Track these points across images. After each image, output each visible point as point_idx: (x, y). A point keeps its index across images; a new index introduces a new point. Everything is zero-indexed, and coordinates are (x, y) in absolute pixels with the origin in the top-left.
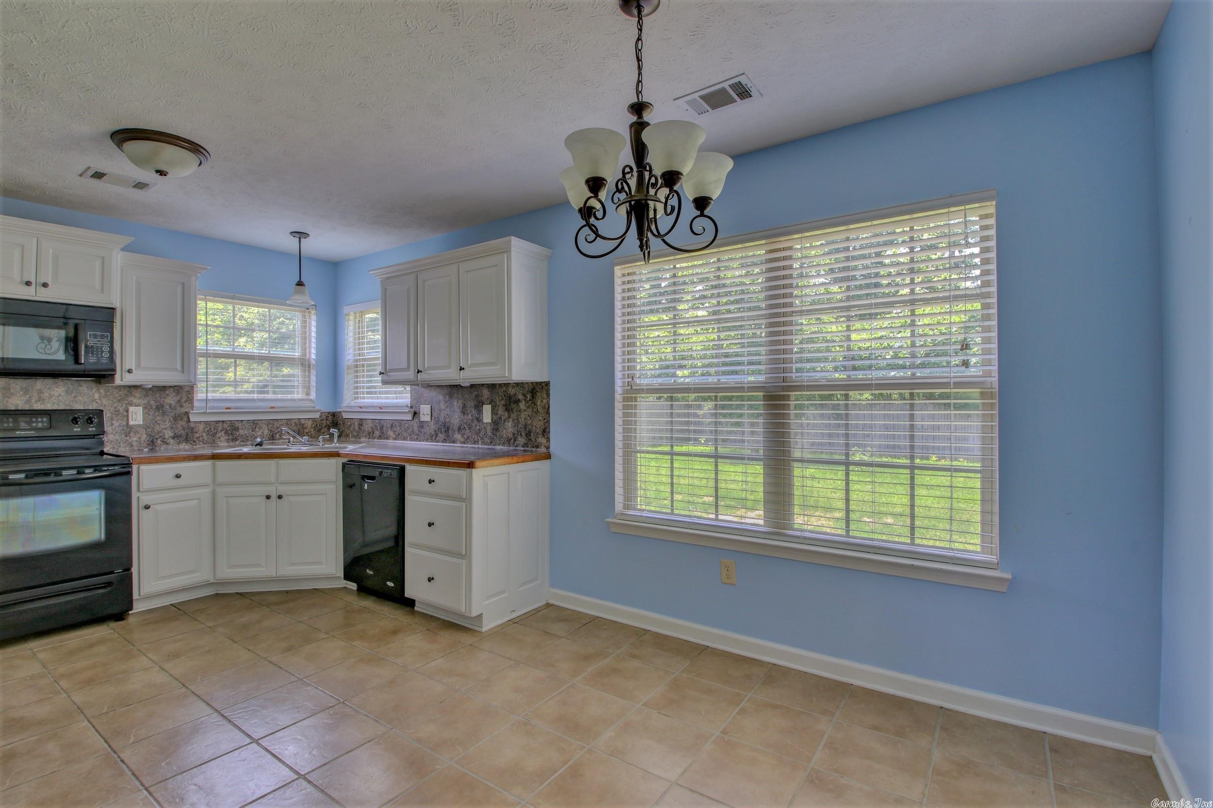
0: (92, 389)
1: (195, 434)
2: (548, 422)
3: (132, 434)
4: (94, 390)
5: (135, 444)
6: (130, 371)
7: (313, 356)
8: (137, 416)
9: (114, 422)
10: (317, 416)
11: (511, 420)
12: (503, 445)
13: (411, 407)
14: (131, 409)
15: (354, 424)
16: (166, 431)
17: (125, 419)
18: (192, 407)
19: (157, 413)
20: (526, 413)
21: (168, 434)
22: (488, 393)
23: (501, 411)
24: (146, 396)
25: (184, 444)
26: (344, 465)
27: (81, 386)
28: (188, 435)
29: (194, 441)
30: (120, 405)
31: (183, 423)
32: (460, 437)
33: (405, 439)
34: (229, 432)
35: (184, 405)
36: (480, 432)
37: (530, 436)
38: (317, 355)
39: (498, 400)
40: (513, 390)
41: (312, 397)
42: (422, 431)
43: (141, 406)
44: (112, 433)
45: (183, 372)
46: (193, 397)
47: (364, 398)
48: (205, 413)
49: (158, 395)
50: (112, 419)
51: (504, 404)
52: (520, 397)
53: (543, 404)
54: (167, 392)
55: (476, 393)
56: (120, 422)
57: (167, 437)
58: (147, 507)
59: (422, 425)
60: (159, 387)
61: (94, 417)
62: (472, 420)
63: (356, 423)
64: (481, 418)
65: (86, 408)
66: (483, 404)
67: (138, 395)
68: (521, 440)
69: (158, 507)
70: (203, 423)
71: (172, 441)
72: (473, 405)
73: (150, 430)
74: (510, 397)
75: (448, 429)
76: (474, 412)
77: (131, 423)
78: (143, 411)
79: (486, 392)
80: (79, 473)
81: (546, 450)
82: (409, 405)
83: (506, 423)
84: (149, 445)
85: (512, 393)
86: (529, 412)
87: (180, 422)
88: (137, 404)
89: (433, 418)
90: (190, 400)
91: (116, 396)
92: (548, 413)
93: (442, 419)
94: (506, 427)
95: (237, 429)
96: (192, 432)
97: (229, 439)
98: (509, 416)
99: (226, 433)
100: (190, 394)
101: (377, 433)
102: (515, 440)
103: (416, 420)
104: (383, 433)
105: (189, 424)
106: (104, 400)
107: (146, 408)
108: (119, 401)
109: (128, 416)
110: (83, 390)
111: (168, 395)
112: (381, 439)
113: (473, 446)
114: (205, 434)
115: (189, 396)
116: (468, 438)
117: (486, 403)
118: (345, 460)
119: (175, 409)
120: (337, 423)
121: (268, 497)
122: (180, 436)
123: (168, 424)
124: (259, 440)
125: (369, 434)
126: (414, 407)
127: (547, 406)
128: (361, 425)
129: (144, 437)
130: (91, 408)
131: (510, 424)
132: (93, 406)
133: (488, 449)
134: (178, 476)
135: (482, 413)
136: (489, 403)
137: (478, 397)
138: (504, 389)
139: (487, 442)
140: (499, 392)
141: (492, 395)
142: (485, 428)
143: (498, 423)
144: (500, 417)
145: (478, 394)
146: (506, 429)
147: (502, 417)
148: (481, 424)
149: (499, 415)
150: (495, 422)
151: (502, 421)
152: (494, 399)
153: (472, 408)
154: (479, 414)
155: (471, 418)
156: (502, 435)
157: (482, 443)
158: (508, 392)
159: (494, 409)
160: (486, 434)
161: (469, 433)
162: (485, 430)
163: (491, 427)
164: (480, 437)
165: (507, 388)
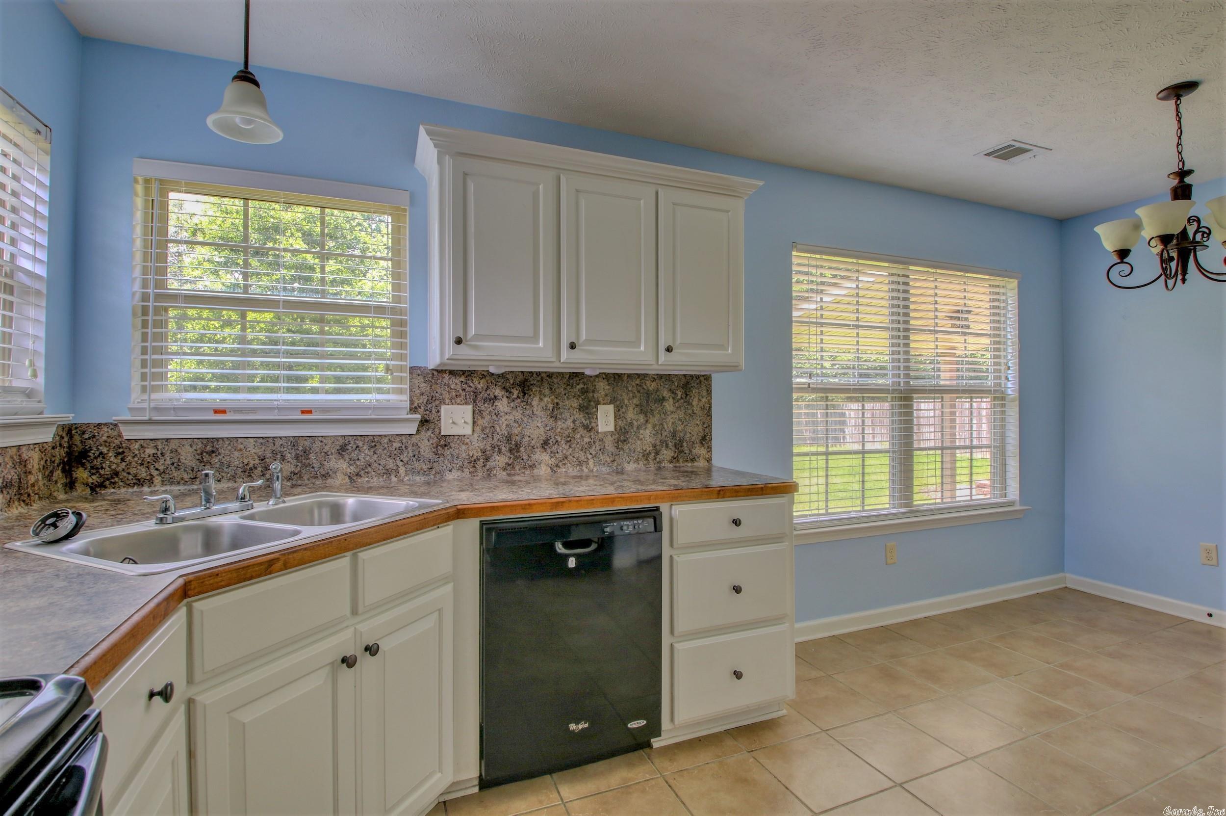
2: (710, 426)
11: (649, 426)
12: (637, 462)
13: (414, 410)
20: (675, 416)
22: (608, 387)
23: (631, 414)
32: (545, 458)
36: (589, 447)
37: (682, 446)
39: (625, 396)
40: (654, 384)
41: (42, 385)
42: (444, 453)
51: (638, 403)
52: (666, 394)
53: (701, 404)
55: (581, 386)
59: (445, 441)
62: (574, 430)
64: (593, 425)
66: (598, 403)
68: (667, 454)
72: (575, 405)
74: (648, 394)
75: (518, 446)
76: (579, 416)
79: (602, 387)
81: (706, 463)
82: (407, 405)
83: (641, 432)
85: (651, 389)
86: (681, 414)
89: (477, 428)
92: (709, 415)
93: (499, 429)
94: (642, 437)
98: (647, 421)
102: (657, 453)
103: (427, 434)
104: (309, 466)
116: (563, 458)
117: (602, 402)
120: (96, 453)
126: (421, 410)
127: (707, 406)
131: (648, 432)
135: (595, 417)
136: (608, 402)
137: (587, 392)
138: (638, 382)
139: (606, 461)
140: (629, 385)
141: (615, 390)
142: (601, 440)
143: (627, 432)
144: (630, 423)
145: (587, 388)
146: (641, 439)
147: (634, 422)
148: (592, 435)
149: (629, 420)
150: (621, 429)
151: (635, 429)
152: (618, 396)
153: (574, 410)
154: (589, 418)
155: (572, 425)
156: (635, 449)
157: (594, 463)
158: (645, 387)
159: (619, 410)
160: (603, 450)
161: (567, 450)
162: (600, 443)
163: (614, 437)
164: (591, 454)
165: (643, 381)
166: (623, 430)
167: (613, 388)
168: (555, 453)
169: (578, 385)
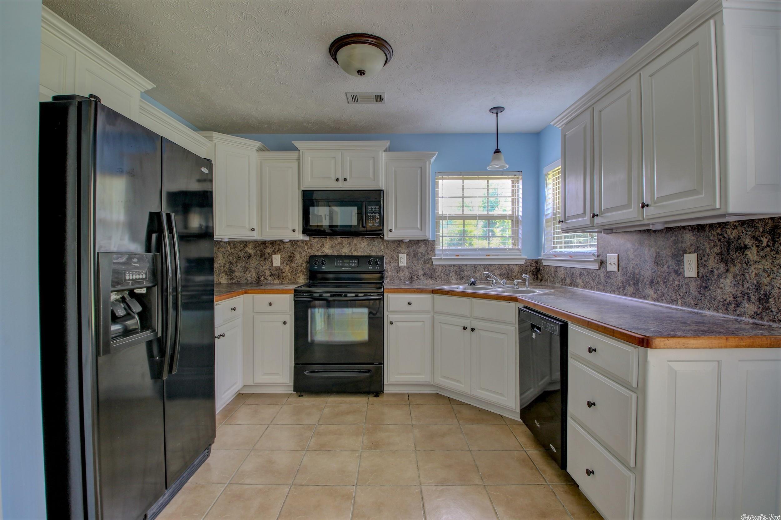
0: (380, 243)
1: (436, 274)
3: (401, 272)
4: (381, 244)
5: (402, 278)
6: (391, 231)
7: (520, 214)
8: (403, 260)
9: (391, 264)
10: (522, 262)
11: (730, 275)
12: (717, 310)
13: (598, 256)
14: (400, 255)
15: (551, 270)
16: (419, 271)
17: (397, 262)
18: (435, 255)
19: (414, 259)
20: (759, 266)
21: (421, 272)
22: (693, 238)
23: (712, 263)
24: (408, 247)
25: (430, 280)
26: (520, 310)
27: (375, 241)
28: (431, 274)
29: (436, 278)
30: (394, 253)
31: (429, 266)
32: (652, 293)
33: (592, 288)
34: (458, 273)
35: (430, 253)
36: (679, 289)
38: (523, 212)
39: (708, 247)
40: (734, 232)
41: (519, 247)
42: (609, 281)
43: (405, 254)
44: (390, 271)
45: (422, 230)
46: (435, 248)
47: (561, 247)
48: (441, 259)
49: (415, 247)
50: (390, 262)
51: (719, 251)
52: (749, 242)
54: (420, 244)
55: (675, 237)
56: (394, 264)
57: (420, 274)
58: (391, 323)
59: (609, 275)
60: (415, 241)
61: (379, 260)
62: (669, 273)
63: (553, 270)
64: (681, 270)
65: (377, 255)
66: (685, 252)
67: (404, 247)
68: (750, 306)
69: (399, 324)
70: (441, 266)
71: (422, 278)
72: (669, 254)
73: (410, 269)
74: (729, 242)
75: (638, 281)
76: (671, 262)
77: (400, 265)
78: (406, 257)
79: (689, 237)
80: (357, 296)
82: (596, 254)
83: (722, 280)
84: (409, 279)
85: (732, 237)
86: (766, 265)
87: (427, 265)
88: (403, 252)
89: (620, 268)
90: (433, 250)
91: (392, 247)
93: (630, 269)
94: (722, 285)
95: (463, 271)
96: (435, 272)
97: (458, 278)
98: (728, 270)
99: (456, 273)
100: (433, 245)
101: (568, 280)
102: (738, 305)
103: (603, 270)
104: (573, 280)
105: (432, 266)
106: (386, 250)
107: (408, 255)
108: (393, 250)
109: (398, 260)
110: (376, 244)
111: (420, 246)
112: (571, 286)
113: (670, 306)
114: (442, 274)
115: (433, 247)
116: (663, 295)
117: (688, 251)
118: (521, 305)
119: (424, 256)
120: (539, 269)
121: (465, 328)
122: (427, 274)
123: (420, 266)
124: (473, 280)
125: (562, 280)
126: (601, 256)
128: (556, 272)
129: (407, 273)
130: (379, 255)
131: (728, 281)
132: (380, 254)
133: (691, 312)
134: (410, 304)
135: (682, 264)
136: (693, 251)
137: (677, 243)
138: (719, 231)
139: (691, 303)
140: (710, 235)
141: (698, 240)
142: (687, 284)
143: (709, 279)
144: (712, 271)
145: (678, 239)
146: (722, 288)
147: (715, 270)
148: (681, 279)
149: (710, 268)
150: (703, 276)
151: (716, 277)
152: (701, 245)
153: (668, 258)
154: (679, 265)
155: (667, 270)
156: (715, 296)
157: (682, 303)
158: (726, 235)
159: (702, 259)
160: (688, 292)
161: (664, 289)
162: (686, 287)
163: (697, 283)
164: (680, 295)
165: (724, 229)
166: (705, 277)
167: (697, 239)
168: (657, 290)
169: (671, 237)
